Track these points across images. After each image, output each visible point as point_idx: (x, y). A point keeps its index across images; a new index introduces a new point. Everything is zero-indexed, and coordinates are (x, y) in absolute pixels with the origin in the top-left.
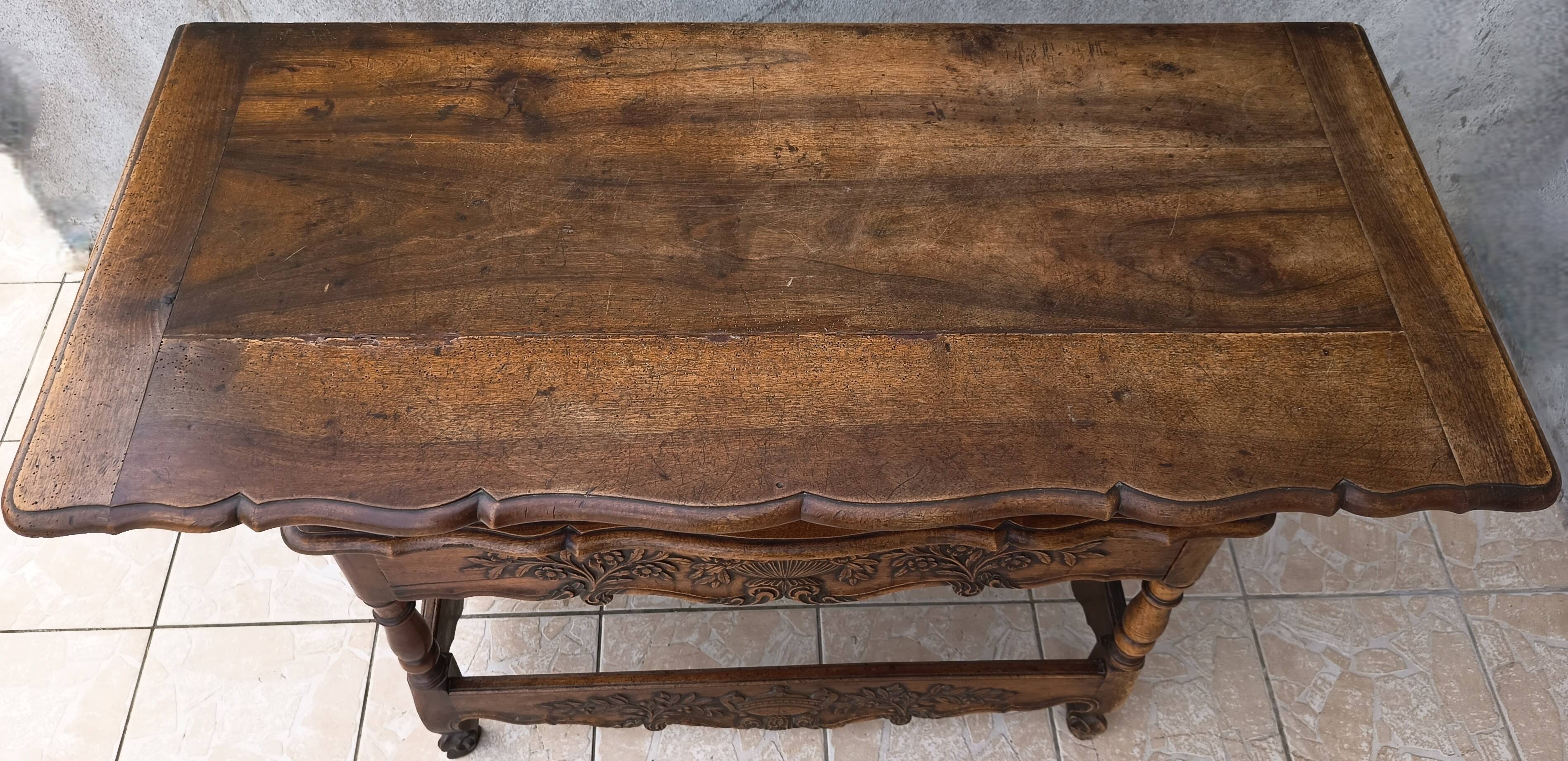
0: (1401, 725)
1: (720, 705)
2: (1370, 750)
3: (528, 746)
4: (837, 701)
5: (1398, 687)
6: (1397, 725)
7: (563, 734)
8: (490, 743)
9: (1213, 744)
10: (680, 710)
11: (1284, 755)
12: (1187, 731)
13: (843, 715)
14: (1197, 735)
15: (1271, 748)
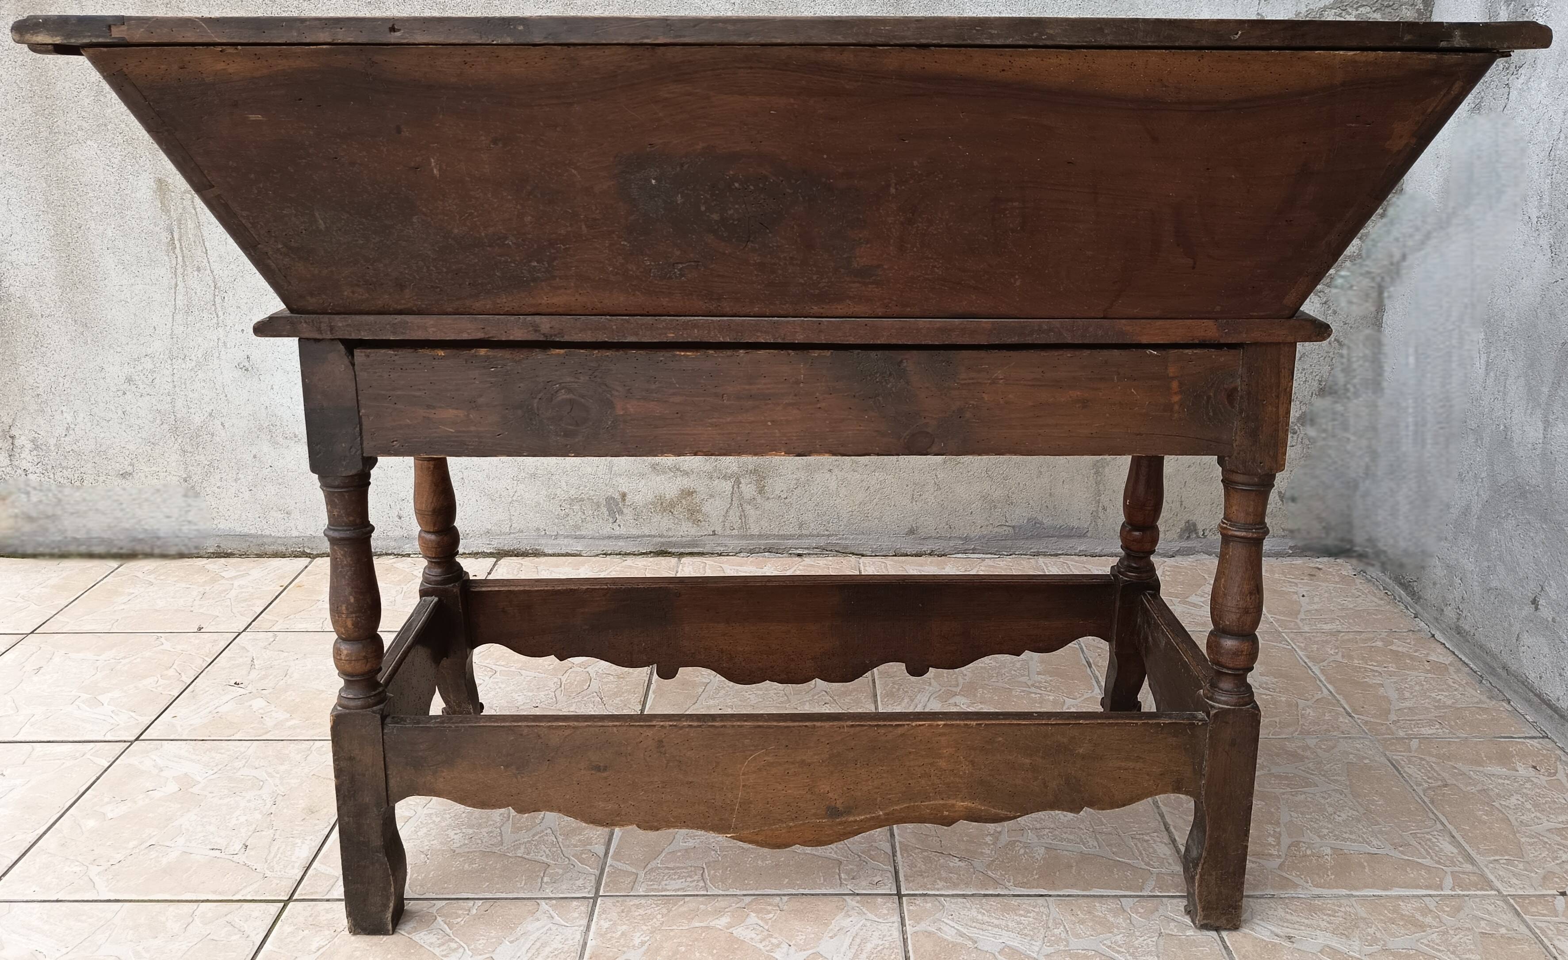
0: (1315, 826)
2: (1279, 844)
5: (1309, 799)
6: (1310, 825)
9: (1083, 837)
11: (1172, 846)
12: (1052, 826)
14: (1065, 830)
15: (1154, 840)
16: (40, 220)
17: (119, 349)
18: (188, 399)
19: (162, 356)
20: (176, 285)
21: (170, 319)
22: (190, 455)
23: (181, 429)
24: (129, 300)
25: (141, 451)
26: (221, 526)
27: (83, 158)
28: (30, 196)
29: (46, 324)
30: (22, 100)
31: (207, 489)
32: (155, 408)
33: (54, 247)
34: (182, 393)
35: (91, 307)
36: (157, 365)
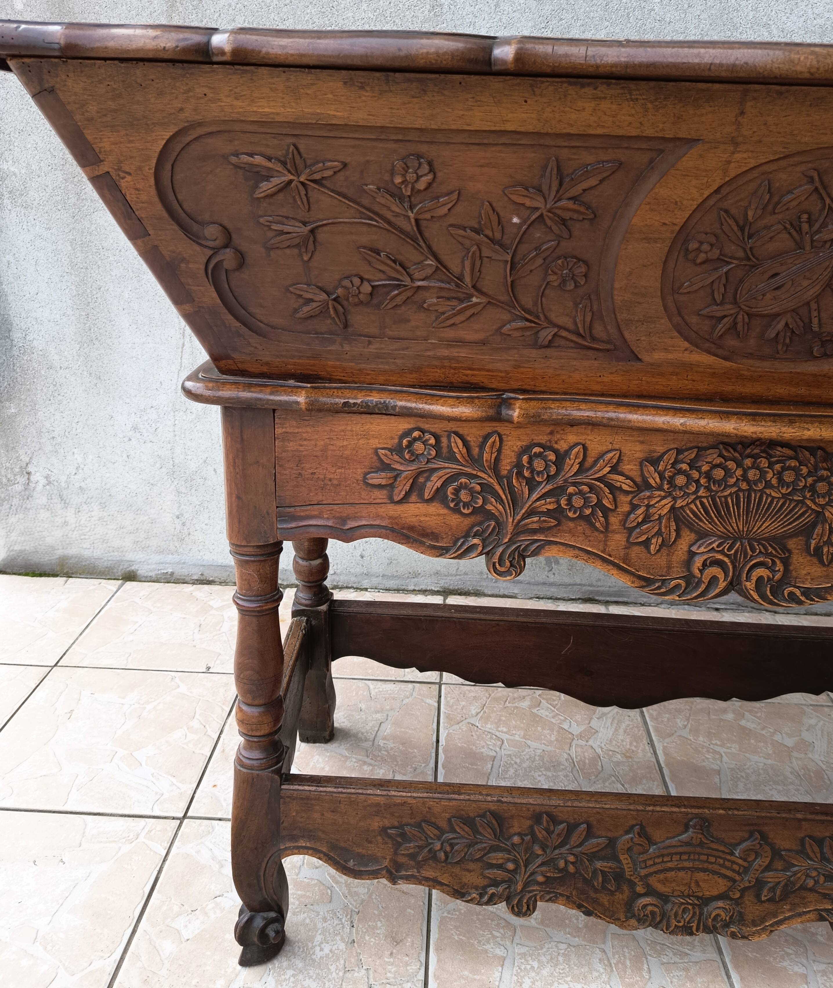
1: (615, 858)
3: (342, 962)
4: (768, 868)
7: (387, 953)
8: (294, 954)
10: (562, 864)
13: (771, 907)
16: (64, 280)
17: (128, 401)
18: (186, 447)
19: (165, 408)
20: (183, 345)
21: (176, 376)
22: (183, 496)
23: (178, 473)
24: (139, 357)
25: (141, 490)
26: (206, 558)
27: (106, 224)
28: (56, 258)
29: (63, 376)
30: (54, 167)
31: (196, 526)
32: (156, 454)
33: (75, 306)
34: (181, 441)
35: (105, 362)
36: (161, 416)
